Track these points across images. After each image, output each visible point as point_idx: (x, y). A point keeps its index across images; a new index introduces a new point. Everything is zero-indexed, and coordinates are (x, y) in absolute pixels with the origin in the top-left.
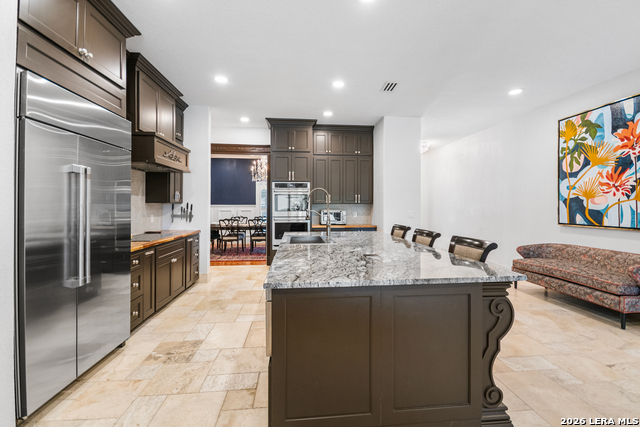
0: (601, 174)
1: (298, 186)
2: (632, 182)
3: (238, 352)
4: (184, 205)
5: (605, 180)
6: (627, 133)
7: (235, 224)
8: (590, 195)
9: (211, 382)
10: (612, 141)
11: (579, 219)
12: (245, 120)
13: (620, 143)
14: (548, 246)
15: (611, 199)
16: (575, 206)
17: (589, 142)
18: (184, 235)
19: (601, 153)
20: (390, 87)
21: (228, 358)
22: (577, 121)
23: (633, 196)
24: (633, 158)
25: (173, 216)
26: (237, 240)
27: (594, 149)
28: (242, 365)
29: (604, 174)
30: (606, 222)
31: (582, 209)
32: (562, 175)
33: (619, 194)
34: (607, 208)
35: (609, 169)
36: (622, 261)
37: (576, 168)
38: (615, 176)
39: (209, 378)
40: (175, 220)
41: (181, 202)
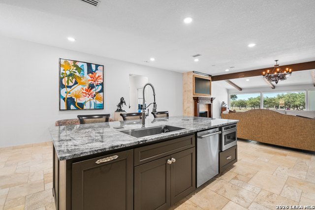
0: (83, 89)
2: (94, 93)
5: (85, 91)
6: (93, 76)
8: (78, 97)
10: (87, 77)
11: (72, 107)
13: (91, 79)
15: (87, 99)
16: (70, 102)
17: (77, 74)
19: (83, 80)
22: (71, 63)
23: (95, 98)
24: (95, 85)
27: (80, 78)
29: (84, 89)
30: (85, 108)
31: (73, 102)
32: (62, 86)
33: (90, 97)
34: (85, 102)
35: (86, 87)
37: (71, 84)
38: (89, 90)
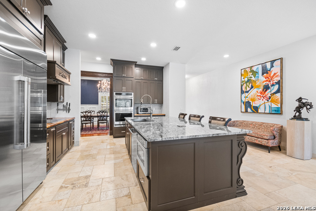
0: (257, 92)
1: (127, 94)
2: (269, 95)
3: (113, 179)
4: (65, 103)
5: (259, 94)
6: (268, 75)
7: (89, 114)
8: (253, 100)
9: (104, 195)
10: (262, 78)
11: (249, 110)
12: (99, 59)
13: (265, 80)
14: (237, 121)
15: (261, 102)
16: (248, 104)
17: (253, 79)
18: (68, 120)
19: (258, 83)
20: (177, 49)
21: (109, 182)
22: (248, 70)
23: (270, 100)
24: (270, 85)
25: (58, 110)
26: (90, 123)
27: (255, 82)
28: (118, 185)
29: (259, 92)
30: (259, 111)
31: (250, 106)
32: (242, 92)
33: (264, 100)
34: (260, 105)
35: (261, 90)
36: (265, 126)
37: (248, 89)
38: (263, 93)
39: (102, 193)
40: (59, 111)
41: (63, 102)
